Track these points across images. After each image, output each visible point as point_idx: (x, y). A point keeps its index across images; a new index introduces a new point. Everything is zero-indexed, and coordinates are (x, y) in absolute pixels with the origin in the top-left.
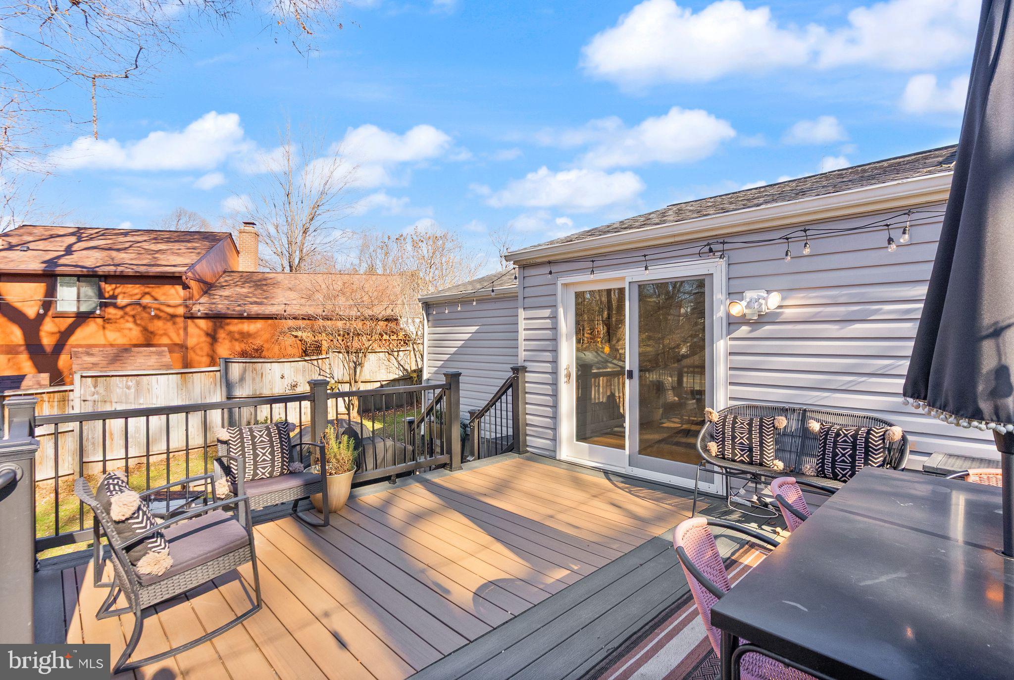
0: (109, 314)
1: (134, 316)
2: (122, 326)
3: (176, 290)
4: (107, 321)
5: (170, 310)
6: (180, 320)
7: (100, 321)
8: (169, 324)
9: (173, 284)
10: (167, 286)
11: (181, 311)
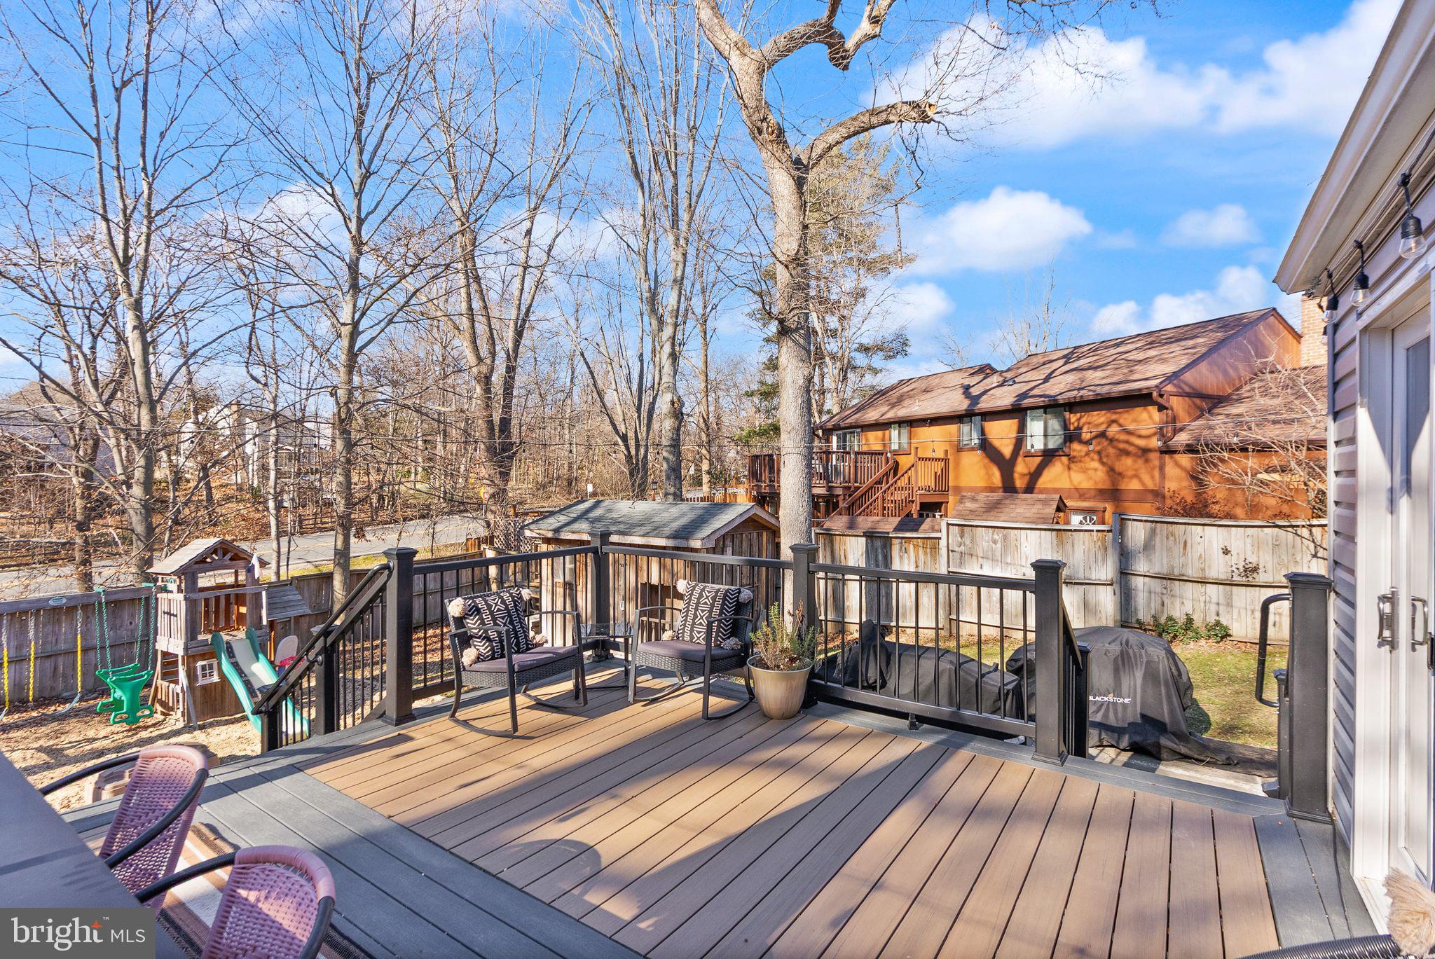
0: (1074, 450)
1: (1099, 453)
2: (1088, 466)
3: (1149, 413)
4: (1072, 459)
5: (1141, 443)
6: (1154, 456)
7: (1064, 459)
8: (1140, 462)
9: (1145, 405)
10: (1138, 409)
11: (1155, 443)
